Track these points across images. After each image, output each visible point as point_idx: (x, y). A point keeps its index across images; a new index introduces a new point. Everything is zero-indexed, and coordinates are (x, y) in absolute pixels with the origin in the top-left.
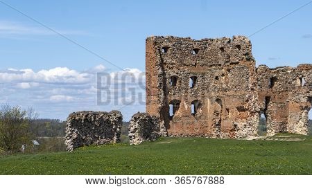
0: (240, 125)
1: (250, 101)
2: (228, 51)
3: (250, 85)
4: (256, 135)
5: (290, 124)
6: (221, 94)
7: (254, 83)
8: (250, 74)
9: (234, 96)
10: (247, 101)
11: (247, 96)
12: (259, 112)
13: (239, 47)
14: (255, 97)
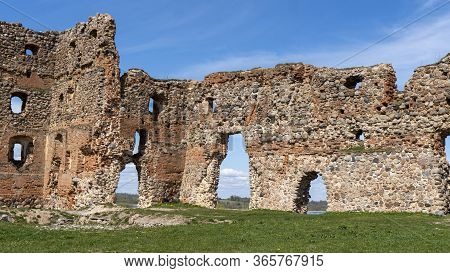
0: (83, 183)
1: (102, 135)
2: (80, 45)
3: (105, 103)
4: (110, 205)
5: (185, 187)
6: (63, 125)
7: (113, 100)
8: (106, 81)
9: (79, 127)
10: (97, 134)
11: (97, 125)
12: (120, 159)
13: (94, 33)
14: (113, 128)
